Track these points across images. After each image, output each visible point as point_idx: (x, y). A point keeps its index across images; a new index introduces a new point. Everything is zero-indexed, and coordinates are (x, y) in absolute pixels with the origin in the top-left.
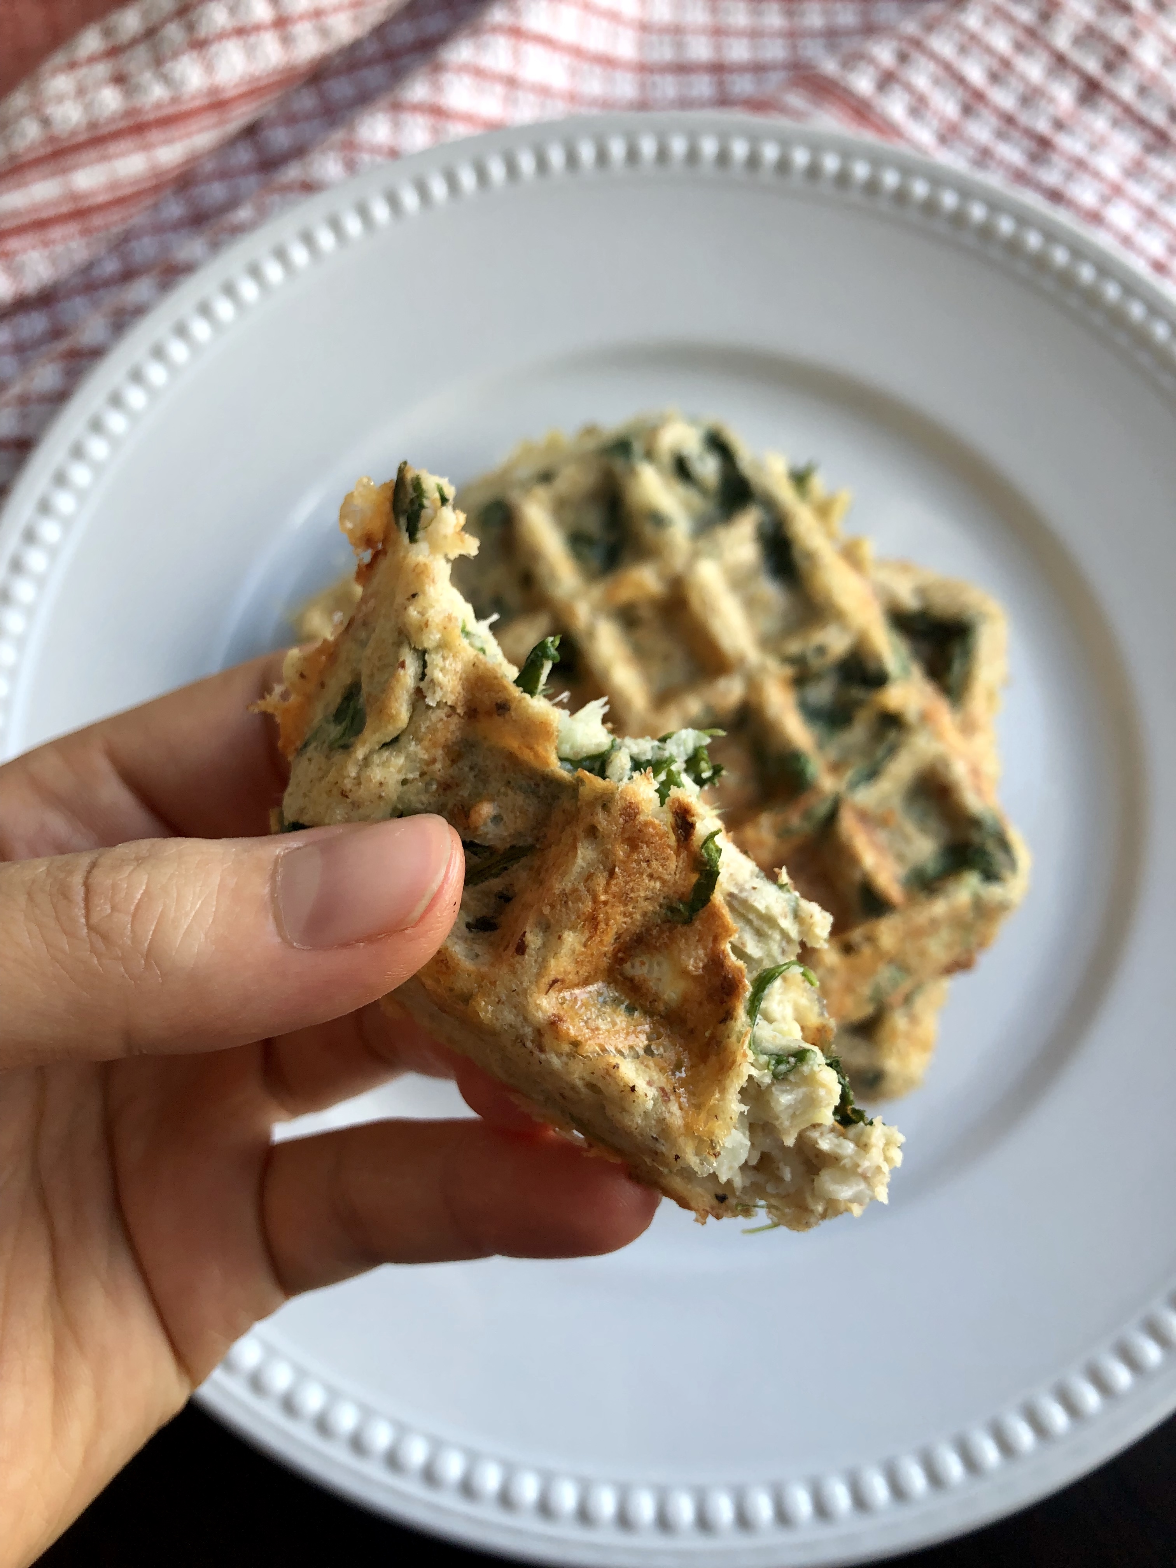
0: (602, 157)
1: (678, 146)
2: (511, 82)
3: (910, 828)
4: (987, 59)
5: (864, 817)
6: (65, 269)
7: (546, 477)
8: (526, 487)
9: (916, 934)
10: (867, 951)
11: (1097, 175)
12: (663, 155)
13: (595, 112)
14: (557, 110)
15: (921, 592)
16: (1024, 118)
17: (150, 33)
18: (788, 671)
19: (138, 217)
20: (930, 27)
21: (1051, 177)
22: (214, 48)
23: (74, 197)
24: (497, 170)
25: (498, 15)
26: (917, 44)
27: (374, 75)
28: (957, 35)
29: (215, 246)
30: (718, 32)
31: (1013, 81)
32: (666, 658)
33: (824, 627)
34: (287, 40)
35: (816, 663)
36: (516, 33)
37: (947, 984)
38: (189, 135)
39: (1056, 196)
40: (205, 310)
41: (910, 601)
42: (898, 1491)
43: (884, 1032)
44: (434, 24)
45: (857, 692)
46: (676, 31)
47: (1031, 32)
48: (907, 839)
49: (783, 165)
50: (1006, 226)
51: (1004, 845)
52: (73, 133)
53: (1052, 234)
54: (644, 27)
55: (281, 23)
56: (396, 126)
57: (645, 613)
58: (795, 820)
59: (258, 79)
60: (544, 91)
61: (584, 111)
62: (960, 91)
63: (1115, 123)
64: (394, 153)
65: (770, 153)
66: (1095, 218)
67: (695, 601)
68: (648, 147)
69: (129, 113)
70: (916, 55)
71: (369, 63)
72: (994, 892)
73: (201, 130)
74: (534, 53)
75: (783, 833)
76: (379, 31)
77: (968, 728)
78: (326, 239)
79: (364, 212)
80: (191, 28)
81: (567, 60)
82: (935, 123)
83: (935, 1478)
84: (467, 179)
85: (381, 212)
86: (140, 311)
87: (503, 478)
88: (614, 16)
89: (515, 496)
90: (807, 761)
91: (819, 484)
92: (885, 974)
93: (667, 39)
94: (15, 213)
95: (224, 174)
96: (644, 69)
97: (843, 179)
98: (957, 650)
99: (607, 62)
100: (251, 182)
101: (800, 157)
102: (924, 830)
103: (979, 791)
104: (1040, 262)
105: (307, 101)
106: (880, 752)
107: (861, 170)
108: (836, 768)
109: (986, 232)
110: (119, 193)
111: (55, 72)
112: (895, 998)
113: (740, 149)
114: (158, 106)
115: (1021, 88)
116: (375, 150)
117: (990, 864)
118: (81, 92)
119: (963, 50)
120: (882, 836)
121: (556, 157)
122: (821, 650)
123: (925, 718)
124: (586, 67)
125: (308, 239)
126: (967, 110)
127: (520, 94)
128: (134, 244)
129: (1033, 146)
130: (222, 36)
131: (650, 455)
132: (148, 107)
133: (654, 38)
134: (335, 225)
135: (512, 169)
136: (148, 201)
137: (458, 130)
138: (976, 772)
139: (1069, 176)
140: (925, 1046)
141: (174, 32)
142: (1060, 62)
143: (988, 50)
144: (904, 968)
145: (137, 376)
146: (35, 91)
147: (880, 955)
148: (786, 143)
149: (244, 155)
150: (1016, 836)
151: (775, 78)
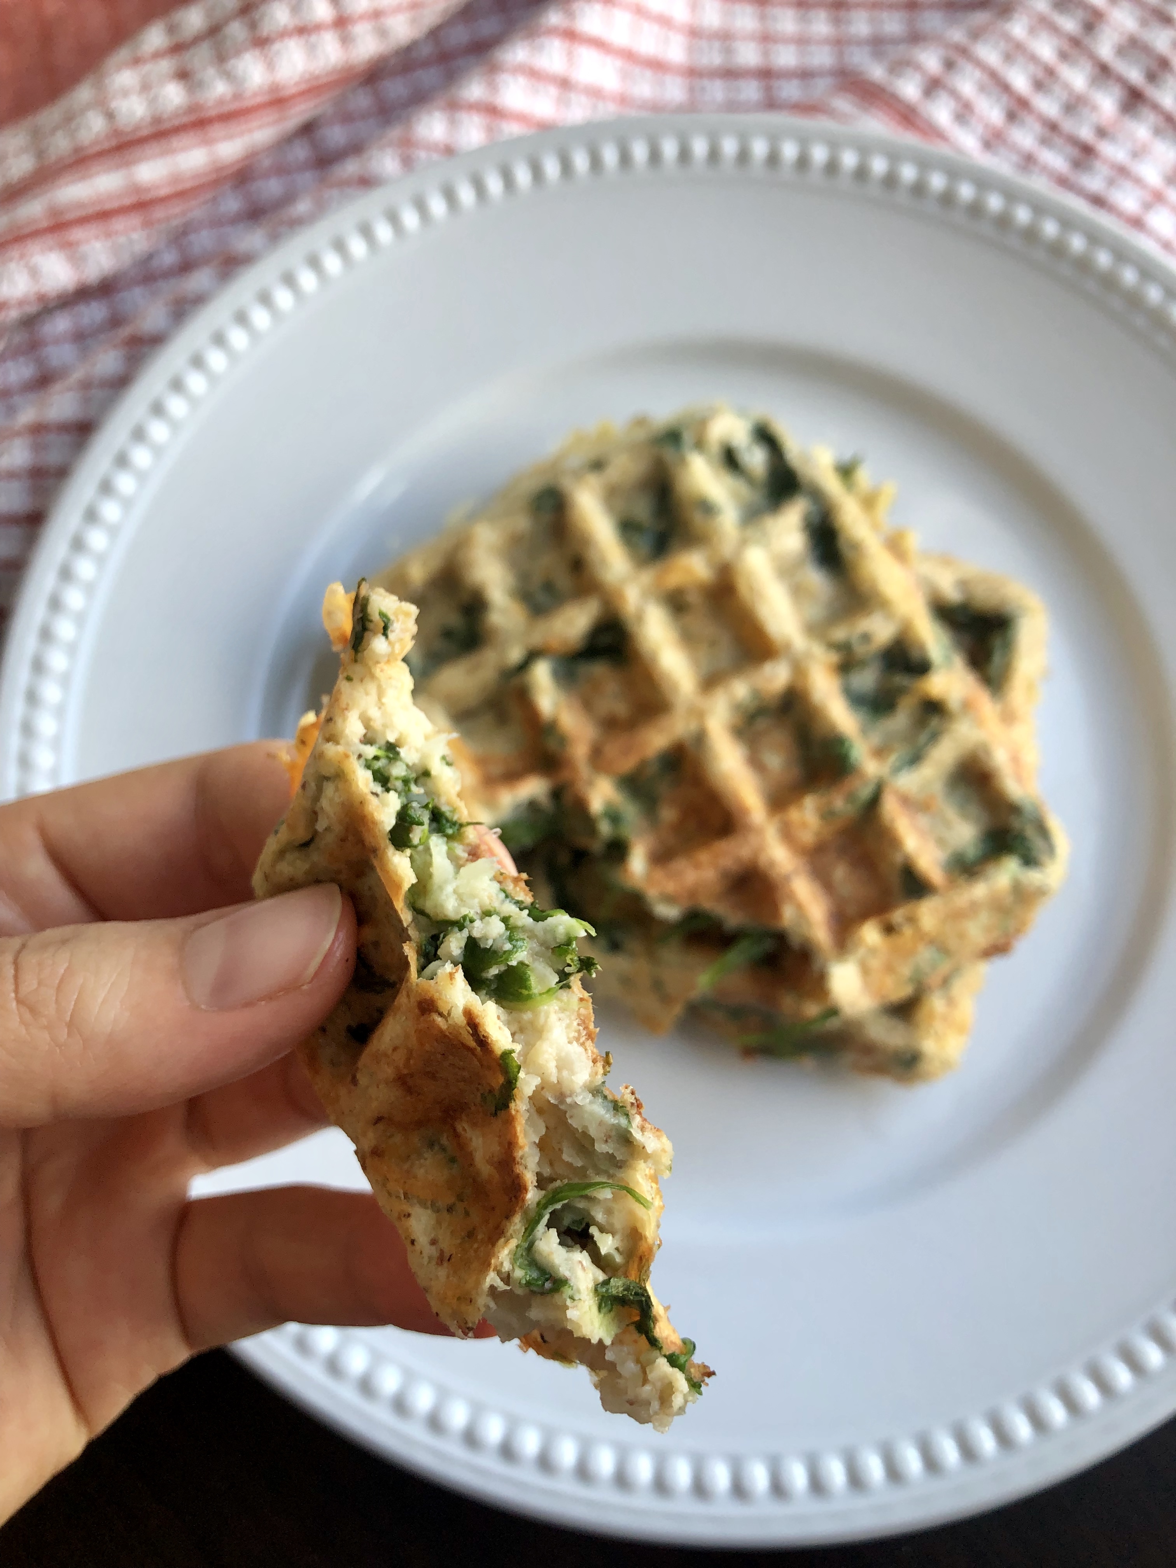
0: (655, 156)
1: (729, 147)
2: (565, 84)
3: (951, 813)
4: (1032, 68)
5: (906, 801)
6: (126, 260)
7: (597, 465)
8: (578, 475)
9: (957, 916)
10: (908, 931)
11: (1138, 181)
12: (714, 155)
13: (644, 114)
14: (608, 110)
15: (963, 584)
16: (1068, 125)
17: (214, 31)
18: (834, 658)
19: (197, 210)
20: (976, 35)
21: (1094, 183)
22: (277, 46)
23: (137, 189)
24: (551, 168)
25: (554, 18)
26: (964, 52)
27: (428, 77)
28: (1002, 44)
29: (275, 238)
30: (766, 39)
31: (1057, 89)
32: (713, 644)
33: (869, 614)
34: (346, 40)
35: (861, 650)
36: (571, 35)
37: (984, 969)
38: (250, 131)
39: (1098, 201)
40: (265, 299)
41: (952, 593)
42: (931, 1463)
43: (922, 1014)
44: (487, 27)
45: (900, 680)
46: (725, 37)
47: (1075, 42)
48: (948, 825)
49: (832, 167)
50: (1050, 228)
51: (1043, 831)
52: (137, 128)
53: (1095, 237)
54: (694, 33)
55: (341, 23)
56: (453, 123)
57: (693, 598)
58: (839, 803)
59: (317, 78)
60: (595, 93)
61: (633, 113)
62: (1005, 98)
63: (1157, 132)
64: (449, 151)
65: (819, 154)
66: (1137, 223)
67: (743, 588)
68: (700, 147)
69: (193, 108)
70: (961, 62)
71: (425, 64)
72: (1033, 877)
73: (260, 127)
74: (587, 56)
75: (827, 815)
76: (434, 33)
77: (1008, 717)
78: (384, 232)
79: (421, 206)
80: (253, 26)
81: (619, 63)
82: (980, 129)
83: (968, 1452)
84: (523, 176)
85: (437, 206)
86: (199, 300)
87: (555, 466)
88: (664, 21)
89: (567, 483)
90: (851, 746)
91: (864, 477)
92: (925, 955)
93: (717, 44)
94: (80, 205)
95: (281, 170)
96: (693, 73)
97: (890, 181)
98: (997, 642)
99: (657, 66)
100: (307, 178)
101: (849, 160)
102: (964, 815)
103: (1019, 778)
104: (1084, 264)
105: (362, 101)
106: (923, 738)
107: (908, 173)
108: (880, 753)
109: (1031, 234)
110: (180, 187)
111: (119, 69)
112: (934, 980)
113: (789, 151)
114: (221, 102)
115: (1065, 96)
116: (432, 147)
117: (1029, 849)
118: (145, 87)
119: (1008, 58)
120: (923, 821)
121: (610, 156)
122: (866, 638)
123: (967, 706)
124: (637, 70)
125: (366, 231)
126: (1011, 117)
127: (573, 96)
128: (193, 237)
129: (1075, 152)
130: (284, 34)
131: (700, 445)
132: (210, 103)
133: (704, 44)
134: (393, 218)
135: (566, 167)
136: (209, 196)
137: (512, 129)
138: (1016, 760)
139: (1111, 182)
140: (961, 1029)
141: (237, 30)
142: (1104, 72)
143: (1033, 58)
144: (944, 950)
145: (198, 362)
146: (100, 86)
147: (921, 936)
148: (834, 145)
149: (300, 152)
150: (1055, 824)
151: (822, 85)
